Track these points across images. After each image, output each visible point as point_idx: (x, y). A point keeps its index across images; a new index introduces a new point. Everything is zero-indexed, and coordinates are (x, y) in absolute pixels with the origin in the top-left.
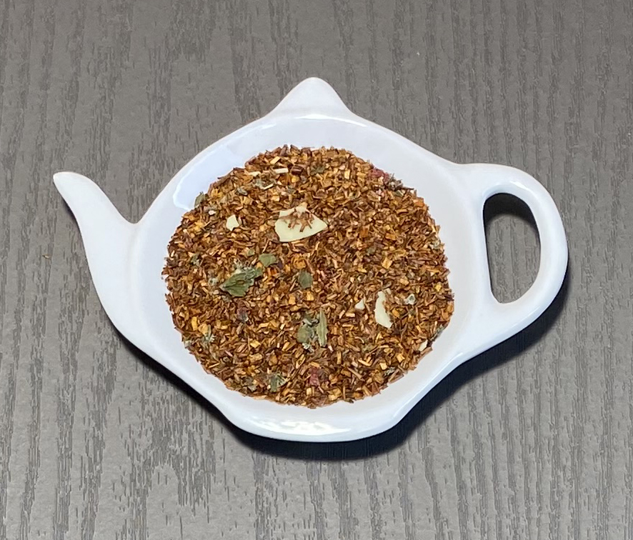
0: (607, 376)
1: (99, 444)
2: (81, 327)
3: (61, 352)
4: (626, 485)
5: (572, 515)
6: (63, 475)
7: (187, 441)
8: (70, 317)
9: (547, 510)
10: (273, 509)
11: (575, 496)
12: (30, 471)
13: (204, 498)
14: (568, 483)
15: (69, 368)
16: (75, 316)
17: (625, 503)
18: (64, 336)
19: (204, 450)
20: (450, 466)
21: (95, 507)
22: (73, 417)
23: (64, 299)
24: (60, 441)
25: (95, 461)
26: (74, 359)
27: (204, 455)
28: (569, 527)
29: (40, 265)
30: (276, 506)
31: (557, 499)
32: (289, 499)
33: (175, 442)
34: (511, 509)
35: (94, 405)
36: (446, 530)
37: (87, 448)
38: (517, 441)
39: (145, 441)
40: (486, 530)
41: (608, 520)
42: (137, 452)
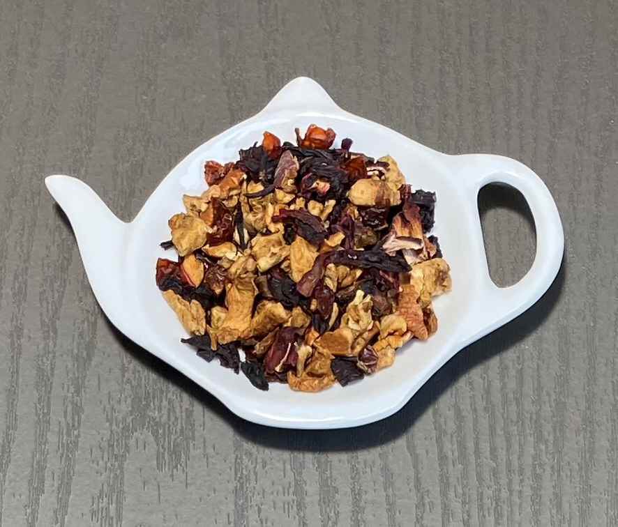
0: (590, 353)
1: (78, 409)
2: (62, 297)
3: (41, 319)
4: (609, 460)
5: (554, 487)
6: (41, 439)
7: (167, 409)
8: (52, 285)
9: (529, 482)
10: (252, 476)
11: (557, 470)
12: (7, 435)
13: (183, 465)
14: (550, 457)
15: (49, 334)
16: (56, 285)
17: (607, 478)
18: (44, 304)
19: (184, 417)
20: (431, 439)
21: (72, 472)
22: (51, 383)
23: (46, 269)
24: (38, 405)
25: (73, 426)
26: (55, 328)
27: (184, 422)
28: (551, 500)
29: (22, 236)
30: (256, 474)
31: (538, 471)
32: (268, 467)
33: (155, 409)
34: (493, 480)
35: (74, 373)
36: (427, 500)
37: (65, 412)
38: (498, 415)
39: (125, 407)
40: (467, 501)
41: (590, 494)
42: (116, 418)
